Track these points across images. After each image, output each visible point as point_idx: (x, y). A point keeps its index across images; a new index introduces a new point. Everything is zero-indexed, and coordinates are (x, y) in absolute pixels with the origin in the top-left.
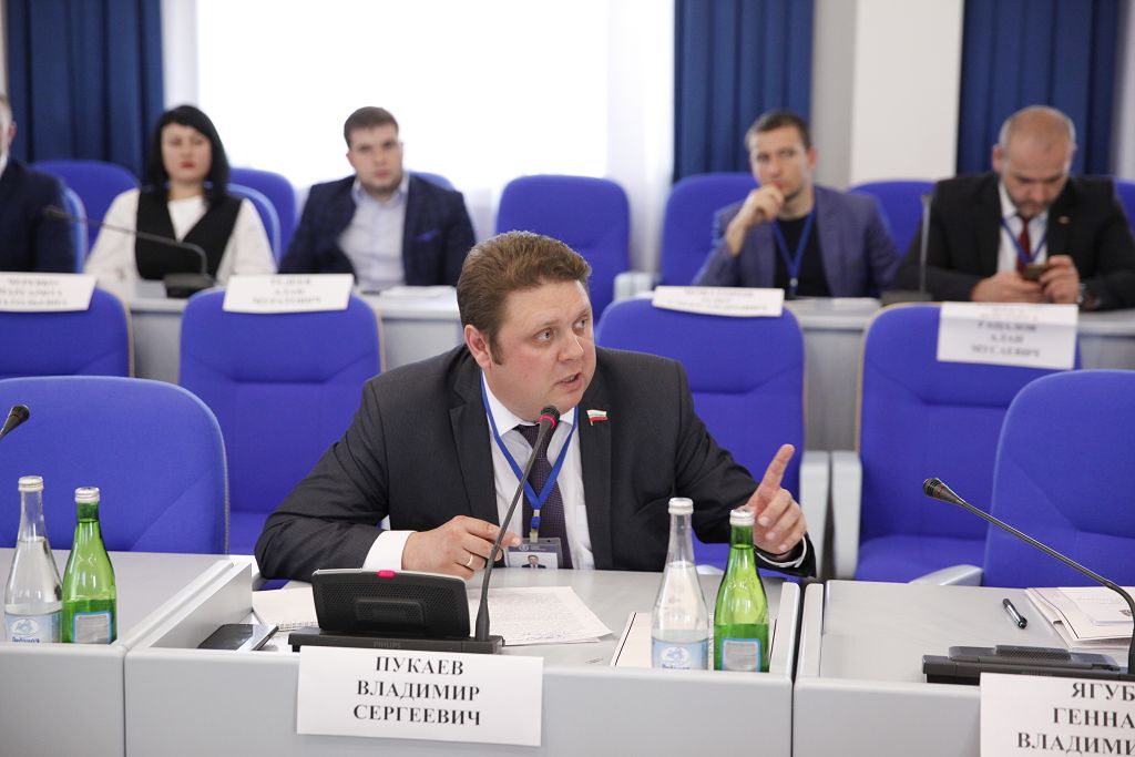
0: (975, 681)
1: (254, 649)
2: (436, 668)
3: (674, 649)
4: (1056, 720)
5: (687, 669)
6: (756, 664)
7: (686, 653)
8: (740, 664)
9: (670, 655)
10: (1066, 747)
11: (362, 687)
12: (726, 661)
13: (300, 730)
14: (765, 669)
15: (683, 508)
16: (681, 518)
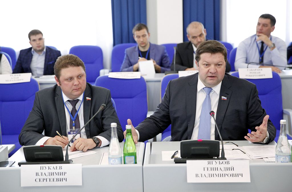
0: (185, 163)
1: (10, 167)
2: (55, 168)
3: (114, 160)
4: (204, 170)
5: (117, 164)
6: (134, 162)
7: (117, 160)
8: (130, 162)
9: (113, 161)
10: (206, 176)
11: (37, 174)
12: (126, 162)
13: (22, 186)
14: (136, 163)
15: (115, 125)
16: (114, 128)
